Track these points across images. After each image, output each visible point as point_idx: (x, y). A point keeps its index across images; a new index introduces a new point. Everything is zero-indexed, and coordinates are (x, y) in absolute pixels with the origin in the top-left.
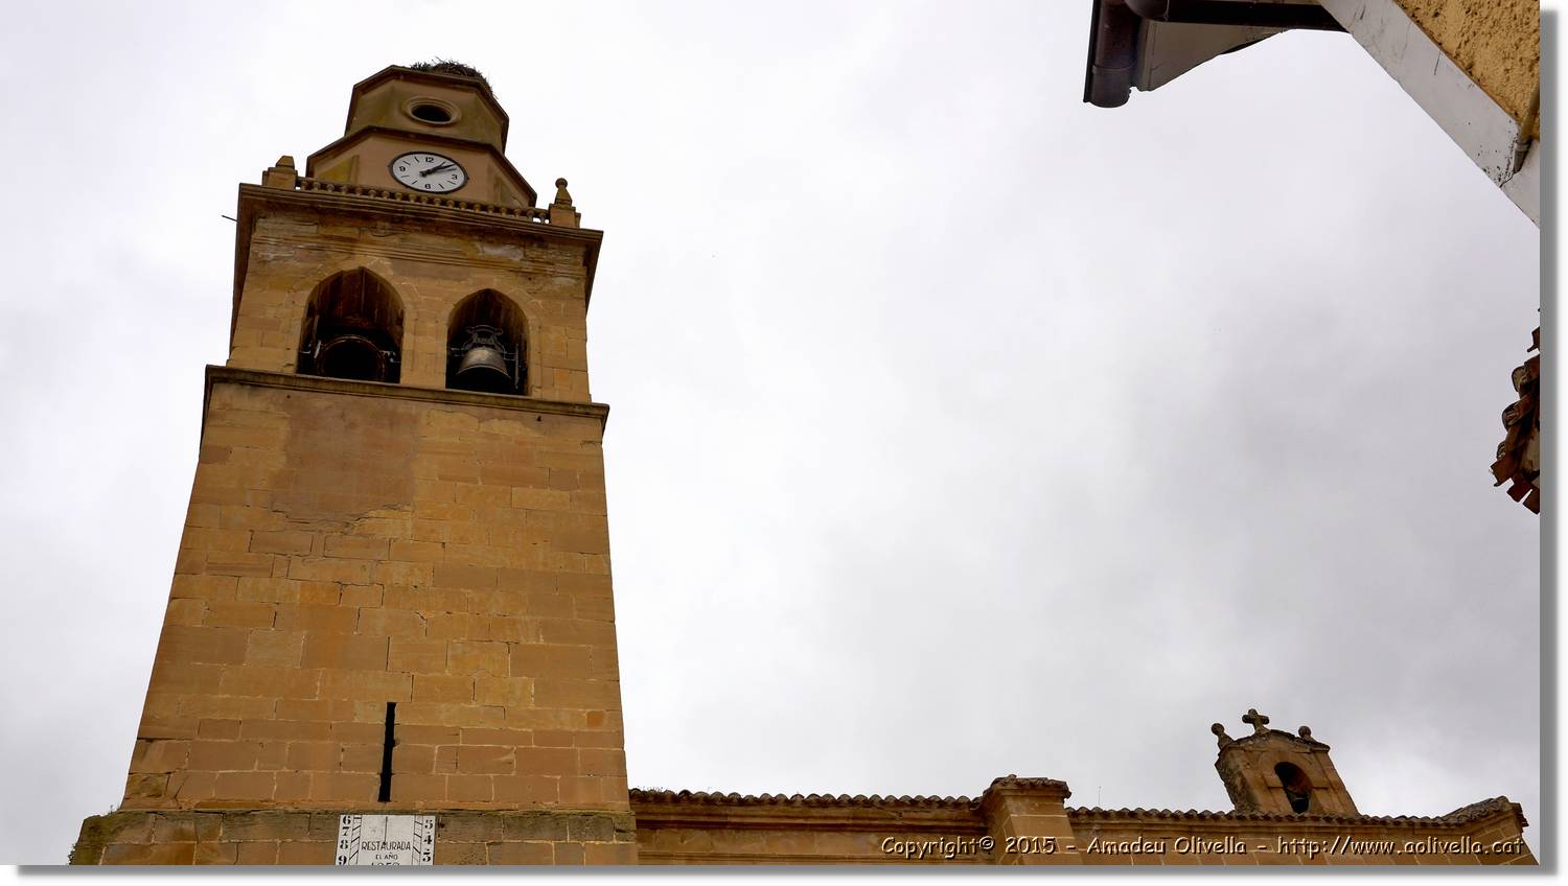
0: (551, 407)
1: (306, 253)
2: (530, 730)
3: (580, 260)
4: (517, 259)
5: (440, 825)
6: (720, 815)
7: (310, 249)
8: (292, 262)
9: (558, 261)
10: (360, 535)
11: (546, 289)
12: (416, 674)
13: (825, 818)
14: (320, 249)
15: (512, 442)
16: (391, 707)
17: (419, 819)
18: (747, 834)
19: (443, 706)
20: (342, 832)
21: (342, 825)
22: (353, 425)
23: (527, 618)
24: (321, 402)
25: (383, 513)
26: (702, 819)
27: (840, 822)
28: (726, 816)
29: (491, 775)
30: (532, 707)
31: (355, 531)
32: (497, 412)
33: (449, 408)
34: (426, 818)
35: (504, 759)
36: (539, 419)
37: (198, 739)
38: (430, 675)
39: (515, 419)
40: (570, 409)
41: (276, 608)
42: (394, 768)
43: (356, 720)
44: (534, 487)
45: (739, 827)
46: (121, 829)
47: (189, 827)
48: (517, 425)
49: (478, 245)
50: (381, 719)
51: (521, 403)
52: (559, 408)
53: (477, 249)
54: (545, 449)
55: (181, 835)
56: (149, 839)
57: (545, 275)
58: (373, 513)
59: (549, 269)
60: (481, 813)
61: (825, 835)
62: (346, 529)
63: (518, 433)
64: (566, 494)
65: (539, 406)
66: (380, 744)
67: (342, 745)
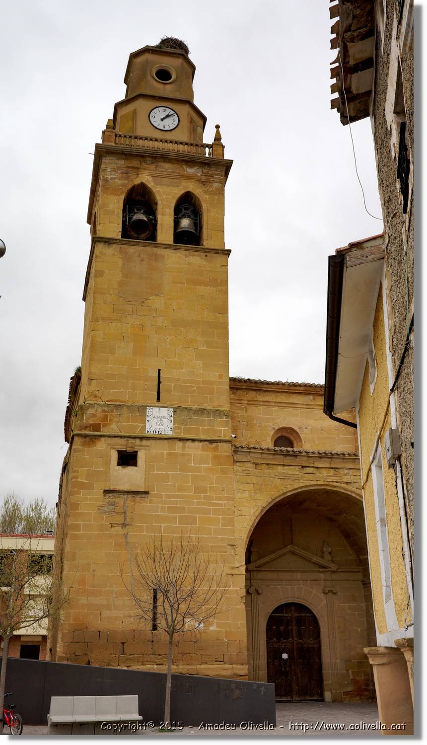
0: (211, 251)
1: (121, 175)
2: (201, 380)
3: (224, 173)
4: (199, 175)
5: (175, 412)
6: (260, 387)
7: (122, 173)
8: (116, 180)
9: (215, 175)
10: (147, 306)
11: (210, 190)
12: (166, 359)
13: (295, 390)
14: (126, 173)
15: (196, 267)
16: (159, 370)
17: (169, 409)
18: (268, 393)
19: (175, 371)
20: (147, 412)
21: (147, 410)
22: (142, 260)
23: (201, 339)
24: (132, 250)
25: (154, 297)
26: (254, 388)
27: (300, 392)
28: (262, 387)
29: (189, 394)
30: (201, 372)
31: (146, 305)
32: (191, 253)
33: (175, 251)
34: (171, 409)
35: (193, 389)
36: (206, 256)
37: (105, 380)
38: (170, 359)
39: (197, 256)
40: (217, 251)
41: (123, 334)
42: (161, 391)
43: (149, 375)
44: (204, 286)
45: (266, 391)
46: (88, 408)
47: (106, 409)
48: (199, 258)
49: (185, 167)
50: (157, 375)
51: (200, 249)
52: (213, 251)
53: (184, 169)
54: (208, 269)
55: (104, 411)
56: (96, 412)
57: (210, 182)
58: (151, 298)
59: (211, 179)
60: (186, 408)
61: (294, 395)
62: (143, 304)
63: (199, 262)
64: (215, 289)
65: (207, 250)
66: (157, 383)
67: (145, 383)
